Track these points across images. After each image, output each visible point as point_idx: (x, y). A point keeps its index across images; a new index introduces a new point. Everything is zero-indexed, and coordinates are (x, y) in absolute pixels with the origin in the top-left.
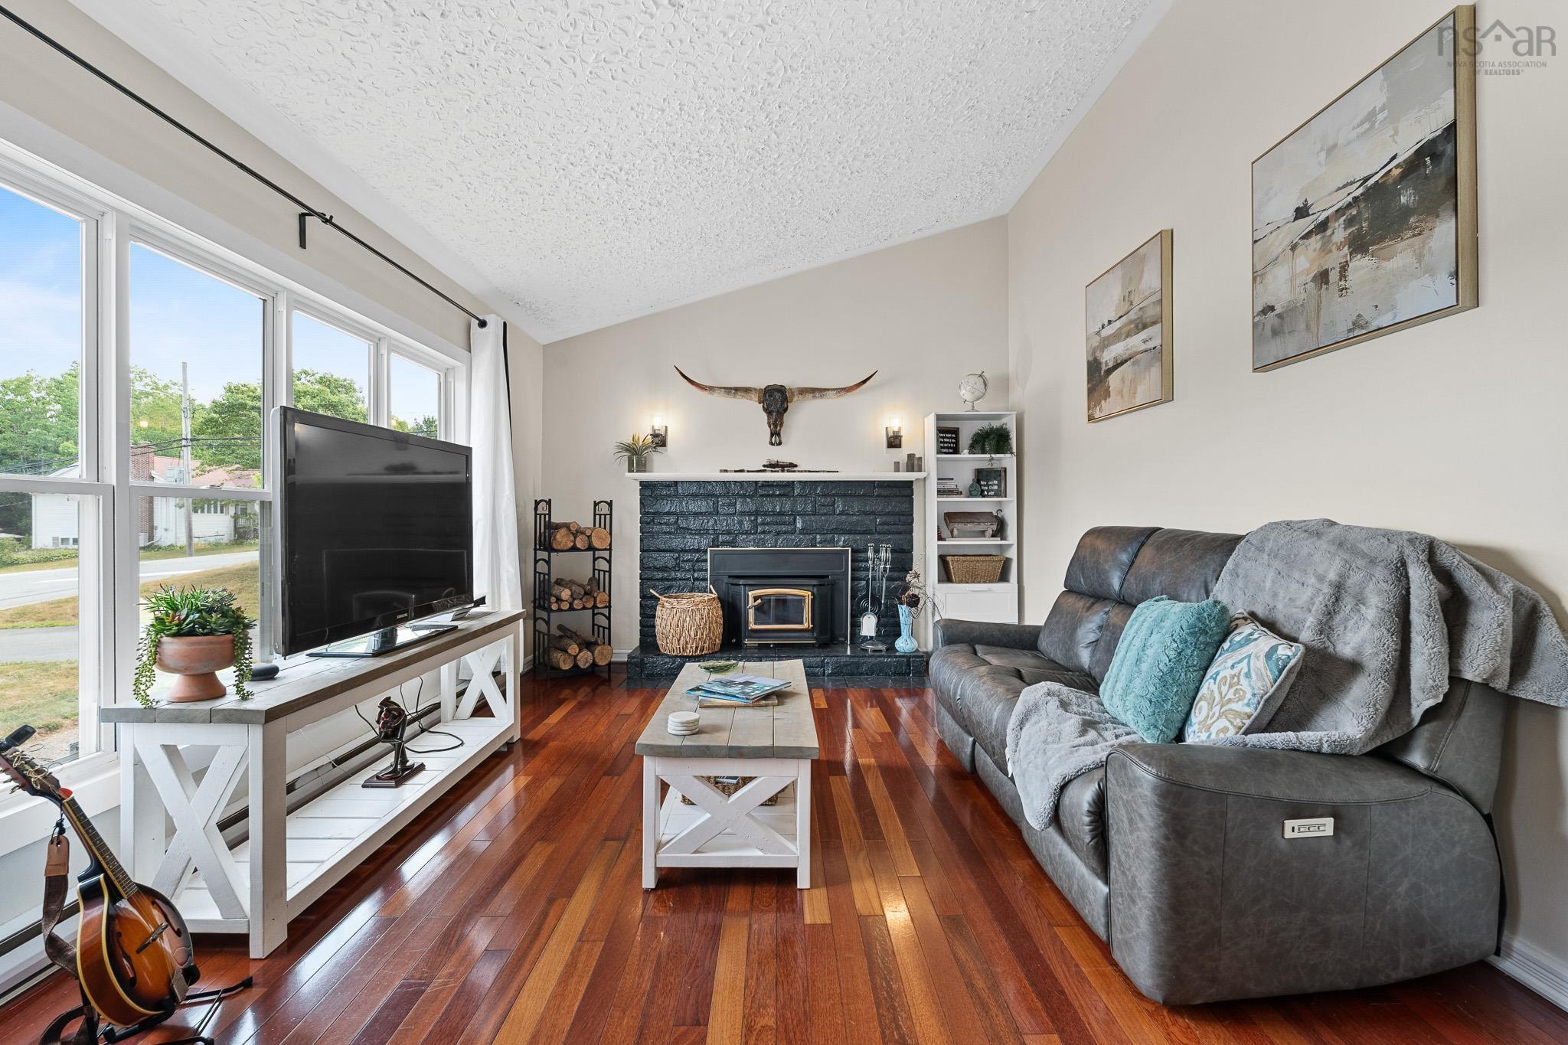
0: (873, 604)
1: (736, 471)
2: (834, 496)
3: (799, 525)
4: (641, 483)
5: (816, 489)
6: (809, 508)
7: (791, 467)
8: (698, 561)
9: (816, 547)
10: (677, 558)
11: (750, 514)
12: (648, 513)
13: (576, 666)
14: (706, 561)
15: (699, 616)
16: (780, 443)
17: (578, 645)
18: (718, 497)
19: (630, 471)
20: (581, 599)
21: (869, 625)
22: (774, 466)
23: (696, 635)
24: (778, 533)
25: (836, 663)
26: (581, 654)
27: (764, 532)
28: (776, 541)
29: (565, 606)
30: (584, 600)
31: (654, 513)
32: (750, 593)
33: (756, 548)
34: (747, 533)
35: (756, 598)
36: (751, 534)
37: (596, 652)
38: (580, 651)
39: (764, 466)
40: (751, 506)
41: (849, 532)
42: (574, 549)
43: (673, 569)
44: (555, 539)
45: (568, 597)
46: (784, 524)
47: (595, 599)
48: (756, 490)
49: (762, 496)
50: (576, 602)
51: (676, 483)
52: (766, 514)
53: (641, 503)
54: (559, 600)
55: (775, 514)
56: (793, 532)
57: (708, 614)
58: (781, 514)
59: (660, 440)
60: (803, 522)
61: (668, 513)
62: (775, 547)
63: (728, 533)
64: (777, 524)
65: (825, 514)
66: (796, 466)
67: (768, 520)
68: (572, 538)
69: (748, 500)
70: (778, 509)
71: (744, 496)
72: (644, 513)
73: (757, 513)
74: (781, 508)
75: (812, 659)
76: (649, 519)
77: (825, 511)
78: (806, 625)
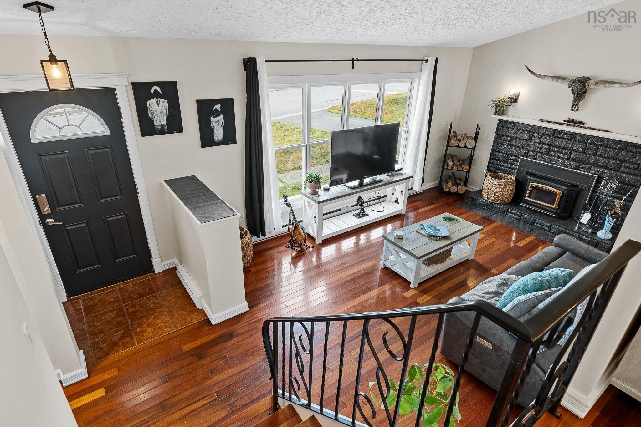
0: (593, 209)
1: (547, 121)
2: (599, 145)
3: (572, 156)
4: (499, 120)
5: (588, 139)
6: (581, 149)
7: (580, 124)
8: (515, 161)
9: (578, 170)
10: (506, 157)
11: (547, 145)
12: (499, 134)
13: (450, 190)
14: (518, 161)
15: (498, 188)
16: (577, 110)
17: (452, 183)
18: (533, 133)
19: (495, 114)
20: (457, 167)
21: (586, 218)
22: (570, 122)
23: (495, 195)
24: (559, 158)
25: (557, 229)
26: (453, 187)
27: (552, 155)
28: (557, 161)
29: (450, 168)
30: (458, 167)
31: (501, 135)
32: (530, 183)
33: (544, 163)
34: (542, 153)
35: (532, 187)
36: (545, 154)
37: (459, 188)
38: (453, 185)
39: (564, 121)
40: (549, 140)
41: (601, 167)
42: (458, 146)
43: (503, 162)
44: (450, 142)
45: (451, 165)
46: (564, 154)
47: (463, 168)
48: (554, 133)
49: (557, 137)
50: (454, 167)
51: (515, 123)
52: (555, 146)
53: (497, 129)
54: (448, 165)
55: (560, 147)
56: (567, 159)
57: (504, 188)
58: (564, 148)
59: (515, 100)
60: (574, 156)
61: (508, 136)
62: (555, 164)
63: (533, 151)
64: (560, 153)
65: (589, 154)
66: (584, 124)
67: (556, 149)
68: (458, 142)
69: (548, 138)
70: (562, 146)
71: (547, 135)
72: (497, 133)
73: (550, 145)
74: (564, 146)
75: (545, 223)
76: (498, 136)
77: (590, 152)
78: (553, 207)
